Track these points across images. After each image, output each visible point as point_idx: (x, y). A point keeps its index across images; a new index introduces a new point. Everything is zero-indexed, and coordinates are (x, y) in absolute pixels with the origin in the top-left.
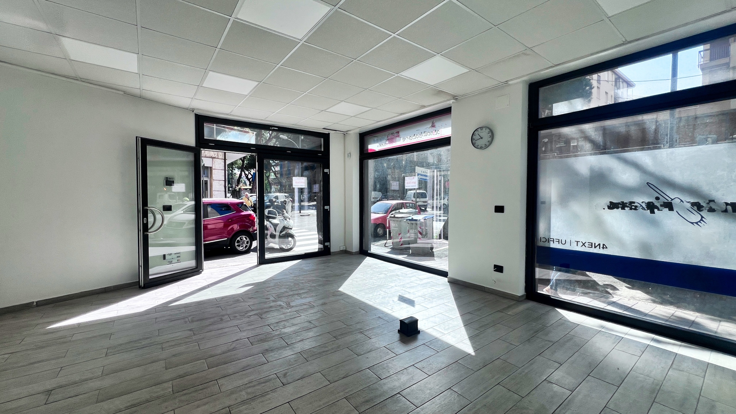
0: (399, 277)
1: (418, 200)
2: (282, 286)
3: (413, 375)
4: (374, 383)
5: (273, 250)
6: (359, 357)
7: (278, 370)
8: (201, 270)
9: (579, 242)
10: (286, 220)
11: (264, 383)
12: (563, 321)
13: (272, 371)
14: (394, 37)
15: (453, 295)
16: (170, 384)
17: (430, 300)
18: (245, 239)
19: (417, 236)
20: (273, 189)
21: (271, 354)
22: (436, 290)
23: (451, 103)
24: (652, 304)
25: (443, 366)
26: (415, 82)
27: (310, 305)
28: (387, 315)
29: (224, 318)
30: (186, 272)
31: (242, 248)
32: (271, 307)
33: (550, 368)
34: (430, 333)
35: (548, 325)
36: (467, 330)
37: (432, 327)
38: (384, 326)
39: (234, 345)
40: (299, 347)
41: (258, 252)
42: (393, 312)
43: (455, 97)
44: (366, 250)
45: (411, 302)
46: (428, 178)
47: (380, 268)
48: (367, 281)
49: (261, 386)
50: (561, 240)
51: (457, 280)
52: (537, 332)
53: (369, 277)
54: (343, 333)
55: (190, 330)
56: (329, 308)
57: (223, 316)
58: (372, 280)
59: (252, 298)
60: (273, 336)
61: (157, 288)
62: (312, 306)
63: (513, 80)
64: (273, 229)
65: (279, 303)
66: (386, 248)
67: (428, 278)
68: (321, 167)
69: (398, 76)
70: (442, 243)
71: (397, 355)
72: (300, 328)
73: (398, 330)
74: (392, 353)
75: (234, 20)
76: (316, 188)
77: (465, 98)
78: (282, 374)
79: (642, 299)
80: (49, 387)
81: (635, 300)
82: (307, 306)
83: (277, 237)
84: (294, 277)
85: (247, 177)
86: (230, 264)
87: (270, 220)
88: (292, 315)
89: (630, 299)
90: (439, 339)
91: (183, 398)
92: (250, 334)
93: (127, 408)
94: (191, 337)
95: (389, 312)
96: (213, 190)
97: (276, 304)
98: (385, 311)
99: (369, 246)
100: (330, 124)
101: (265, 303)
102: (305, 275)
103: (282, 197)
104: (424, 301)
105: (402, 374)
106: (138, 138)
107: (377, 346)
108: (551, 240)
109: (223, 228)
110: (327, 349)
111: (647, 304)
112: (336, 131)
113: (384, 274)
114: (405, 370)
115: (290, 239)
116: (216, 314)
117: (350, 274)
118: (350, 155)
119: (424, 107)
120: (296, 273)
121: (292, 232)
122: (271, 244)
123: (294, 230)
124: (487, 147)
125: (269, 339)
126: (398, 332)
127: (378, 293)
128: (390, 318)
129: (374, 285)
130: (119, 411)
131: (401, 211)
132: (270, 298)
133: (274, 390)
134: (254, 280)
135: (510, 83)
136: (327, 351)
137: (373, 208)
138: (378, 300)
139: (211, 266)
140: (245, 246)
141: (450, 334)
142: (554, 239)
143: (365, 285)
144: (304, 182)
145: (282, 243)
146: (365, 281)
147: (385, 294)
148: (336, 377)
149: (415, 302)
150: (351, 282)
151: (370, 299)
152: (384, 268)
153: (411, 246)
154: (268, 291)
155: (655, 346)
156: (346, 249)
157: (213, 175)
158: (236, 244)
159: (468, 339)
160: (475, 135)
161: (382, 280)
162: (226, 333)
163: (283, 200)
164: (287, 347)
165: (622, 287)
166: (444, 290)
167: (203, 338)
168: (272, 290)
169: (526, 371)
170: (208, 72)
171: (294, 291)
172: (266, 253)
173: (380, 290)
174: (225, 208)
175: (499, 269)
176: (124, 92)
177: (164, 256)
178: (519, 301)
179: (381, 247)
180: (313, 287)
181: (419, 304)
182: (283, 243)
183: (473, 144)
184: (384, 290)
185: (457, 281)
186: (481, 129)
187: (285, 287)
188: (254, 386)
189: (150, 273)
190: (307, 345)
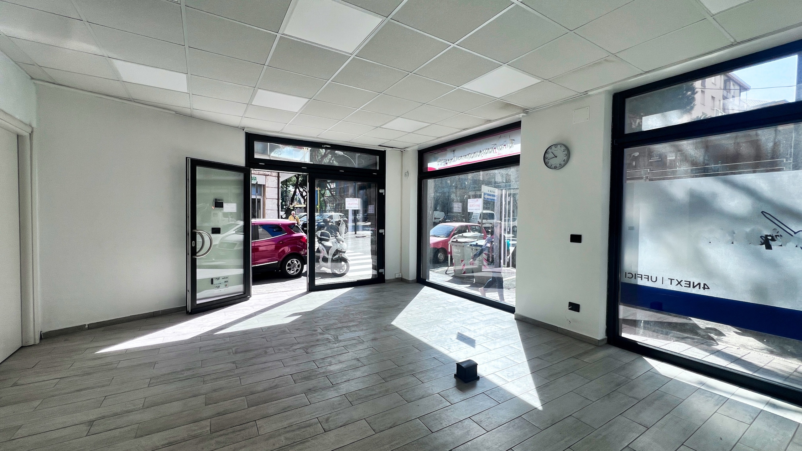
0: (460, 311)
1: (484, 221)
2: (331, 317)
3: (469, 429)
4: (424, 436)
5: (325, 275)
6: (410, 403)
7: (320, 414)
8: (249, 296)
9: (674, 280)
10: (339, 242)
11: (305, 427)
12: (652, 373)
13: (314, 414)
14: (454, 47)
15: (520, 335)
16: (207, 423)
17: (493, 340)
18: (296, 263)
19: (482, 263)
20: (328, 208)
21: (314, 395)
22: (500, 328)
23: (521, 116)
24: (769, 355)
25: (505, 420)
26: (478, 95)
27: (359, 340)
28: (443, 355)
29: (268, 351)
30: (233, 298)
31: (293, 272)
32: (318, 340)
33: (633, 432)
34: (491, 380)
35: (634, 377)
36: (535, 379)
37: (494, 373)
38: (438, 369)
39: (277, 381)
40: (345, 388)
41: (308, 277)
42: (450, 352)
43: (525, 111)
44: (424, 278)
45: (471, 342)
46: (495, 198)
47: (438, 300)
48: (423, 314)
49: (301, 431)
50: (651, 277)
51: (525, 317)
52: (619, 385)
53: (425, 310)
54: (392, 374)
55: (234, 363)
56: (380, 344)
57: (267, 348)
58: (429, 314)
59: (299, 329)
60: (318, 374)
61: (204, 314)
62: (362, 341)
63: (594, 90)
64: (326, 252)
65: (326, 336)
66: (447, 276)
67: (492, 314)
68: (376, 186)
69: (459, 89)
70: (510, 272)
71: (452, 404)
72: (347, 367)
73: (455, 374)
74: (446, 402)
75: (281, 36)
76: (371, 209)
77: (536, 111)
78: (324, 419)
79: (755, 349)
80: (92, 417)
81: (747, 348)
82: (357, 341)
83: (330, 260)
84: (344, 307)
85: (302, 195)
86: (280, 290)
87: (323, 242)
88: (340, 351)
89: (740, 347)
90: (501, 388)
91: (220, 439)
92: (294, 370)
93: (164, 446)
94: (233, 371)
95: (446, 352)
96: (266, 209)
97: (324, 337)
98: (441, 351)
99: (427, 275)
100: (385, 141)
101: (312, 335)
102: (356, 305)
103: (337, 216)
104: (485, 341)
105: (456, 427)
106: (188, 158)
107: (430, 392)
108: (639, 276)
109: (274, 251)
110: (374, 393)
111: (762, 355)
112: (393, 148)
113: (442, 307)
114: (460, 422)
115: (343, 263)
116: (260, 345)
117: (405, 306)
118: (407, 174)
119: (490, 121)
120: (346, 302)
121: (345, 255)
122: (323, 268)
123: (347, 253)
124: (562, 166)
125: (313, 377)
126: (455, 377)
127: (435, 330)
128: (446, 360)
129: (431, 319)
130: (156, 448)
131: (465, 234)
132: (317, 330)
133: (314, 437)
134: (303, 309)
135: (589, 93)
136: (374, 395)
137: (432, 232)
138: (433, 338)
139: (260, 291)
140: (295, 270)
141: (515, 382)
142: (642, 275)
143: (420, 320)
144: (357, 203)
145: (334, 268)
146: (421, 314)
147: (442, 330)
148: (382, 426)
149: (476, 342)
150: (405, 314)
151: (425, 335)
152: (442, 300)
153: (475, 274)
154: (316, 322)
155: (771, 412)
156: (402, 276)
157: (266, 194)
158: (287, 268)
159: (535, 389)
160: (548, 153)
161: (440, 314)
162: (269, 367)
163: (337, 220)
164: (332, 387)
165: (729, 332)
166: (510, 329)
167: (245, 373)
168: (320, 321)
169: (604, 434)
170: (257, 90)
171: (343, 322)
172: (316, 278)
173: (437, 326)
174: (276, 229)
175: (575, 307)
176: (176, 111)
177: (212, 280)
178: (598, 346)
179: (441, 275)
180: (364, 319)
181: (480, 344)
182: (336, 268)
183: (546, 164)
184: (441, 326)
185: (525, 319)
186: (555, 146)
187: (334, 318)
188: (293, 431)
189: (197, 298)
190: (353, 386)
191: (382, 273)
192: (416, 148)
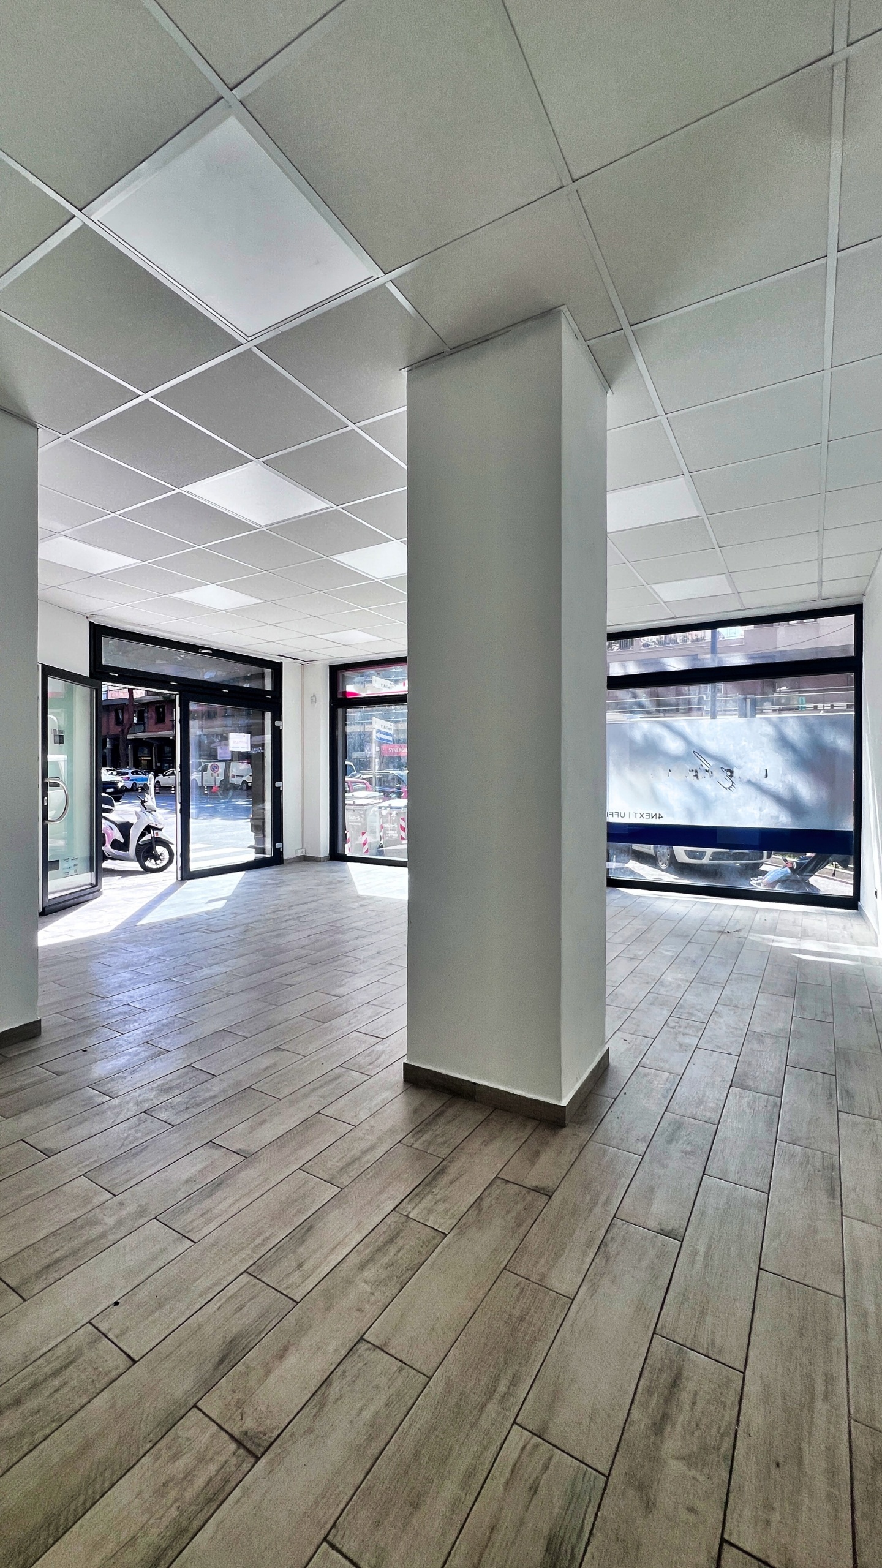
8: (102, 890)
9: (638, 814)
44: (341, 853)
50: (621, 814)
106: (43, 662)
112: (294, 659)
118: (314, 699)
156: (307, 854)
189: (49, 890)
191: (280, 848)
192: (328, 663)
